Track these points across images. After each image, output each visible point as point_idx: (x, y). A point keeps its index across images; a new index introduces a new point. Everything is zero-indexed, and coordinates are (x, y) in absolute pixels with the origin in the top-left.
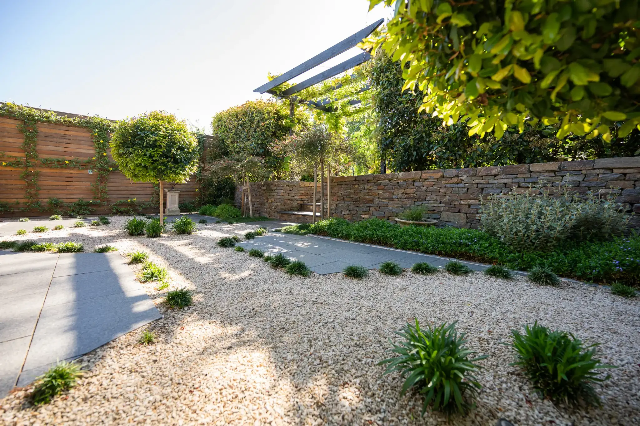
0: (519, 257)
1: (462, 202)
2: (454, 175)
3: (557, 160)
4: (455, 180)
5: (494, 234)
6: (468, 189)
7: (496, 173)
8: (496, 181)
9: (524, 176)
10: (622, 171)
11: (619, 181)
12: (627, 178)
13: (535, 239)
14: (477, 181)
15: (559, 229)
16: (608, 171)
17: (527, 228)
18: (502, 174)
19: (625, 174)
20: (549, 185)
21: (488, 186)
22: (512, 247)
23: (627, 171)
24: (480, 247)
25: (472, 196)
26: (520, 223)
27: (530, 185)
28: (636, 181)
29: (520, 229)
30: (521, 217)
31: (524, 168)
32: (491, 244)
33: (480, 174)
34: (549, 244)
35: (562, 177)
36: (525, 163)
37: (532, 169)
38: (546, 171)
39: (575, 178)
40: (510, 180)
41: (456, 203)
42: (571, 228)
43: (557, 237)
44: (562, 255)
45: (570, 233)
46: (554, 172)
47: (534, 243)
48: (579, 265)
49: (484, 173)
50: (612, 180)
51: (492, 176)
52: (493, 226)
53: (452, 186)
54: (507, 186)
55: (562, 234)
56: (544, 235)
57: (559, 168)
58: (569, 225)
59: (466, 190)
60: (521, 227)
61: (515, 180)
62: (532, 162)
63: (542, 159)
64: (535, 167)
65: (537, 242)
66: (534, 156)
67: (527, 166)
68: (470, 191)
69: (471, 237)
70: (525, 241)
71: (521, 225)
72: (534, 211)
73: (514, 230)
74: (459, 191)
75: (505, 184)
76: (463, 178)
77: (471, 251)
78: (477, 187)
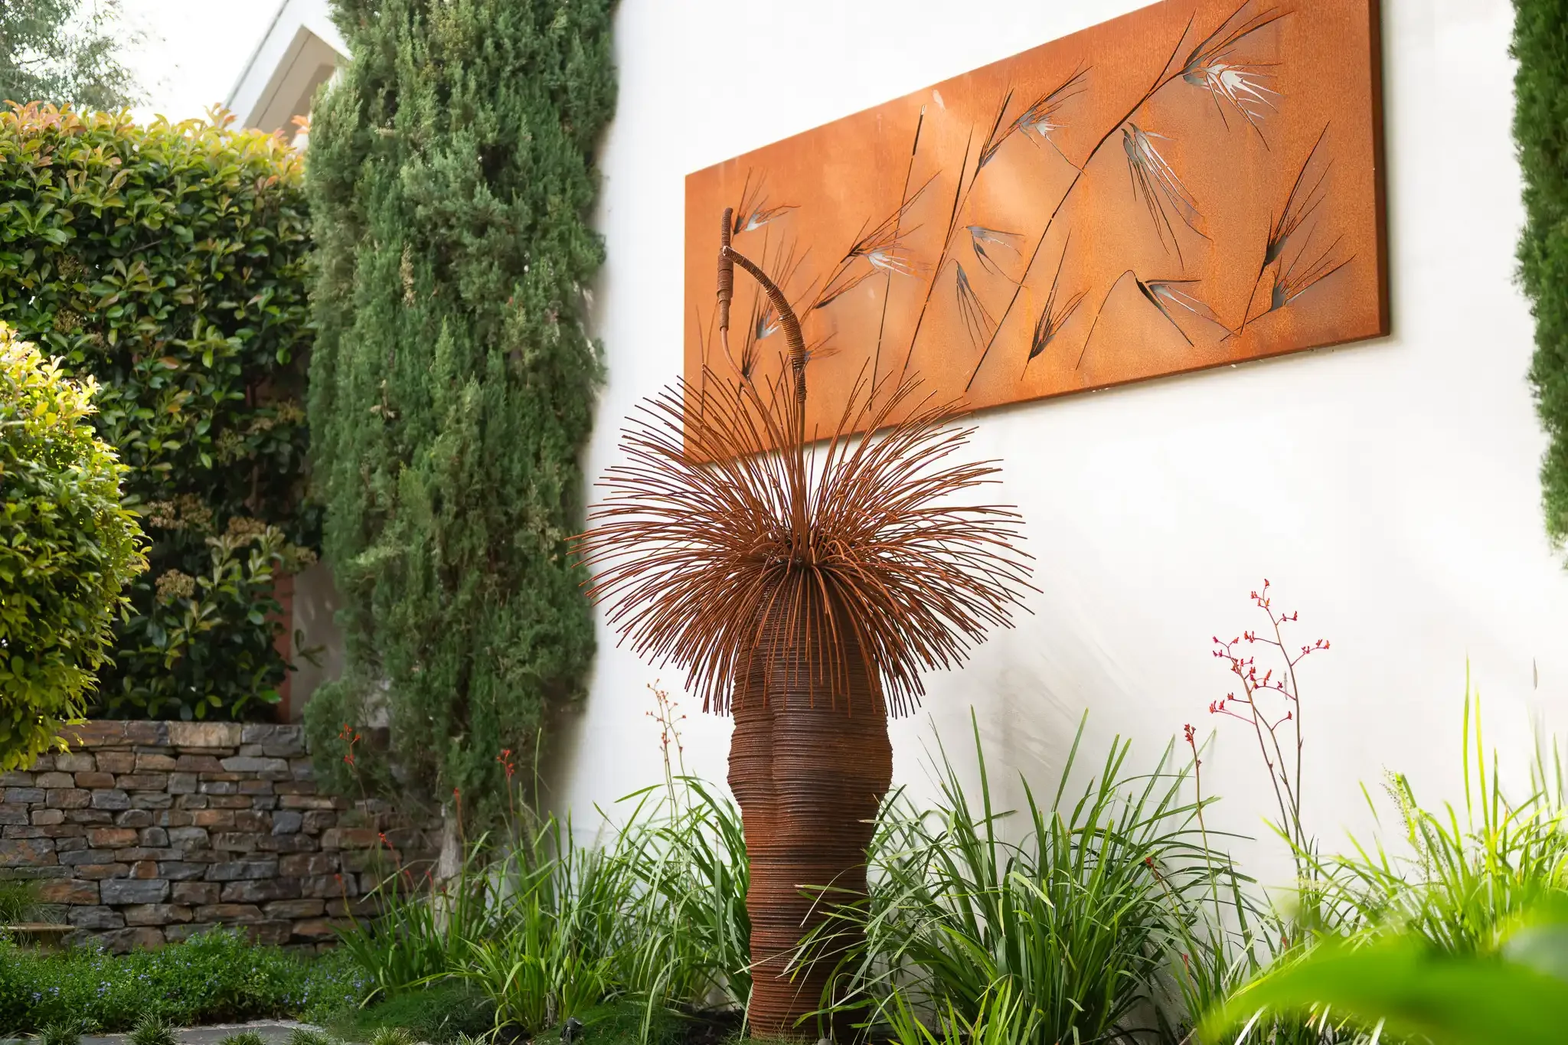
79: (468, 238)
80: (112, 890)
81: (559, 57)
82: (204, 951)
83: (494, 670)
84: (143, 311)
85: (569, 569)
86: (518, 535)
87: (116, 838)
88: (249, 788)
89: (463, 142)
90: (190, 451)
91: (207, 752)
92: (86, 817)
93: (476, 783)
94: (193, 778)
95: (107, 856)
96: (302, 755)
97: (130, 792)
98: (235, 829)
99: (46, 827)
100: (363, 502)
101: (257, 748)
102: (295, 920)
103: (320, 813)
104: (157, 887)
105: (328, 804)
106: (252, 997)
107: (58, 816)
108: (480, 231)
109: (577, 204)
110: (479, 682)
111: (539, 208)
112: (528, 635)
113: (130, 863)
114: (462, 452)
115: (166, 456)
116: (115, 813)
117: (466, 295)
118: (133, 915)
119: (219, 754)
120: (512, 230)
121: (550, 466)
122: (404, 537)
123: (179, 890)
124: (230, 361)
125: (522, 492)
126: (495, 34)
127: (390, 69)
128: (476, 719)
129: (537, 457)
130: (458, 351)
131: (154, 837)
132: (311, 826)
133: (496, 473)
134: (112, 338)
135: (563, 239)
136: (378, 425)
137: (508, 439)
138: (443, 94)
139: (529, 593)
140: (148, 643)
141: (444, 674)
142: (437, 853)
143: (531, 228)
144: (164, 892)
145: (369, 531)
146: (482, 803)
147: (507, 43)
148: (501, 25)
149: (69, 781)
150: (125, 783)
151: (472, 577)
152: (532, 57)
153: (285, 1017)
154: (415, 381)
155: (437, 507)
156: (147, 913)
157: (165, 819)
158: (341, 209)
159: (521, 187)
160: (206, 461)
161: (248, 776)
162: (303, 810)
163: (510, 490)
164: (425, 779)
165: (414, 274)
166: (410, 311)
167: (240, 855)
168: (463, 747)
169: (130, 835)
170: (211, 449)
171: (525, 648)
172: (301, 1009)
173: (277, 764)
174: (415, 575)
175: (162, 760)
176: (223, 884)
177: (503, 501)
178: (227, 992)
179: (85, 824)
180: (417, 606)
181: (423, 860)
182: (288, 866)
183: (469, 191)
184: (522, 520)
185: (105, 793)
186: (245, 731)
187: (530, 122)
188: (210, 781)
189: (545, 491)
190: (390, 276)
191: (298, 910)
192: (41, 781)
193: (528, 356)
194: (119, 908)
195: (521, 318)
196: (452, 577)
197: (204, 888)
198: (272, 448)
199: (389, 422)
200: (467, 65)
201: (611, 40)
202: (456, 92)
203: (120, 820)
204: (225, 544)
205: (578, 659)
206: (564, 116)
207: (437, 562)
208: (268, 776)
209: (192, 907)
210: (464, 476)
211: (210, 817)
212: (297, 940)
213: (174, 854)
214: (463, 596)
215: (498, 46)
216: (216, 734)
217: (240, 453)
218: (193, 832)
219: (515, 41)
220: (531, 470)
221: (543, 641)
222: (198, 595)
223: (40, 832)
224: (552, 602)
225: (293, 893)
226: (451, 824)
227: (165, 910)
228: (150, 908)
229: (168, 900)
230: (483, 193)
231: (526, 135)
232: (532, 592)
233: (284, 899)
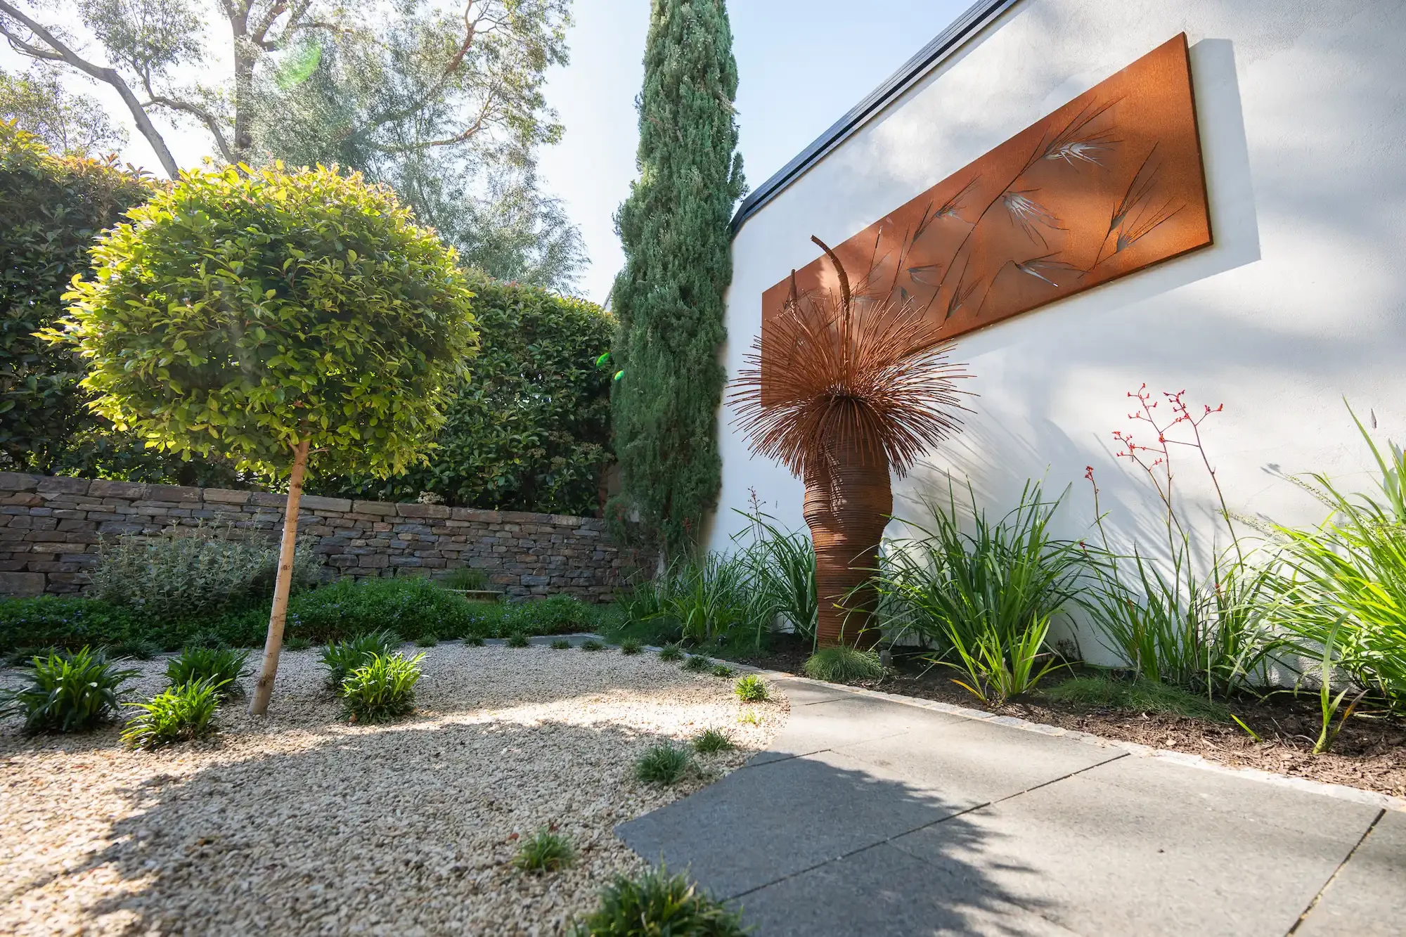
0: (167, 632)
1: (37, 548)
2: (23, 488)
3: (249, 487)
4: (27, 498)
5: (121, 601)
6: (59, 521)
7: (137, 495)
8: (133, 511)
9: (193, 506)
10: (323, 514)
11: (320, 527)
12: (327, 523)
13: (199, 599)
14: (87, 507)
15: (236, 581)
16: (309, 513)
17: (190, 583)
18: (149, 498)
19: (326, 518)
20: (230, 523)
21: (113, 518)
22: (157, 618)
23: (328, 514)
24: (89, 625)
25: (69, 536)
26: (178, 577)
27: (200, 522)
28: (335, 527)
29: (179, 585)
30: (181, 567)
31: (192, 493)
32: (113, 618)
33: (97, 494)
34: (219, 606)
35: (252, 514)
36: (195, 485)
37: (206, 496)
38: (229, 503)
39: (269, 518)
40: (163, 511)
41: (20, 549)
42: (253, 583)
43: (232, 594)
44: (235, 618)
45: (250, 589)
46: (241, 505)
47: (197, 606)
48: (256, 627)
49: (109, 492)
50: (312, 524)
51: (126, 499)
52: (124, 588)
53: (13, 510)
54: (155, 521)
55: (239, 589)
56: (214, 592)
57: (249, 500)
58: (250, 578)
59: (55, 521)
60: (179, 583)
61: (175, 512)
62: (207, 486)
63: (226, 483)
64: (211, 494)
65: (202, 603)
66: (212, 476)
67: (198, 490)
68: (63, 525)
69: (69, 610)
70: (182, 605)
71: (180, 579)
72: (204, 558)
73: (167, 588)
74: (32, 523)
75: (153, 517)
76: (49, 496)
77: (69, 634)
78: (86, 519)
79: (674, 320)
80: (525, 579)
81: (710, 256)
82: (556, 603)
83: (681, 492)
84: (549, 358)
85: (711, 453)
86: (692, 440)
87: (528, 559)
88: (584, 542)
89: (673, 284)
90: (566, 412)
91: (567, 527)
92: (516, 550)
93: (673, 537)
94: (561, 537)
95: (524, 566)
96: (603, 531)
97: (535, 541)
98: (578, 557)
99: (499, 553)
100: (630, 427)
101: (587, 527)
102: (600, 594)
103: (612, 553)
104: (544, 579)
105: (615, 550)
106: (575, 623)
107: (504, 549)
108: (679, 319)
109: (716, 314)
110: (675, 496)
111: (702, 313)
112: (694, 478)
113: (533, 569)
114: (669, 405)
115: (556, 414)
116: (529, 549)
117: (672, 345)
118: (533, 590)
119: (573, 528)
120: (691, 318)
121: (704, 413)
122: (646, 439)
123: (554, 580)
124: (582, 381)
125: (693, 422)
126: (686, 245)
127: (645, 262)
128: (673, 512)
129: (699, 411)
130: (667, 365)
131: (544, 559)
132: (608, 557)
133: (683, 414)
134: (535, 366)
135: (710, 324)
136: (636, 396)
137: (688, 401)
138: (665, 267)
139: (695, 462)
140: (547, 484)
141: (660, 495)
142: (657, 567)
143: (699, 319)
144: (548, 581)
145: (633, 436)
146: (675, 546)
147: (690, 248)
148: (688, 241)
149: (510, 535)
150: (533, 537)
151: (672, 455)
152: (700, 254)
153: (589, 632)
154: (652, 378)
155: (659, 427)
156: (540, 589)
157: (549, 553)
158: (624, 315)
159: (695, 304)
160: (572, 417)
161: (584, 537)
162: (605, 552)
163: (689, 421)
164: (652, 536)
165: (652, 337)
166: (649, 351)
167: (579, 568)
168: (668, 523)
169: (535, 558)
170: (575, 413)
171: (693, 484)
172: (596, 629)
173: (595, 533)
174: (649, 454)
175: (549, 529)
176: (572, 579)
177: (686, 425)
178: (564, 621)
179: (516, 553)
180: (651, 466)
181: (651, 570)
182: (599, 573)
183: (675, 301)
184: (693, 434)
185: (525, 541)
186: (583, 520)
187: (699, 280)
188: (568, 538)
189: (702, 423)
190: (643, 337)
191: (602, 590)
192: (498, 535)
193: (697, 367)
194: (527, 586)
195: (694, 352)
196: (665, 456)
197: (564, 580)
198: (598, 416)
199: (641, 395)
200: (675, 256)
201: (730, 252)
202: (670, 266)
203: (531, 551)
204: (579, 449)
205: (714, 490)
206: (712, 280)
207: (657, 448)
208: (592, 537)
209: (559, 587)
210: (670, 414)
211: (568, 552)
212: (601, 602)
213: (552, 566)
214: (669, 462)
215: (687, 250)
216: (572, 521)
217: (585, 416)
218: (560, 558)
219: (694, 247)
220: (697, 414)
221: (701, 481)
222: (568, 466)
223: (496, 555)
224: (705, 466)
225: (600, 582)
226: (662, 555)
227: (547, 588)
228: (541, 587)
229: (549, 584)
230: (680, 303)
231: (697, 284)
232: (697, 463)
233: (596, 585)
